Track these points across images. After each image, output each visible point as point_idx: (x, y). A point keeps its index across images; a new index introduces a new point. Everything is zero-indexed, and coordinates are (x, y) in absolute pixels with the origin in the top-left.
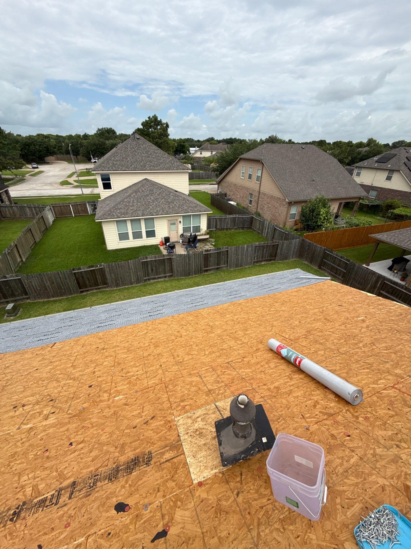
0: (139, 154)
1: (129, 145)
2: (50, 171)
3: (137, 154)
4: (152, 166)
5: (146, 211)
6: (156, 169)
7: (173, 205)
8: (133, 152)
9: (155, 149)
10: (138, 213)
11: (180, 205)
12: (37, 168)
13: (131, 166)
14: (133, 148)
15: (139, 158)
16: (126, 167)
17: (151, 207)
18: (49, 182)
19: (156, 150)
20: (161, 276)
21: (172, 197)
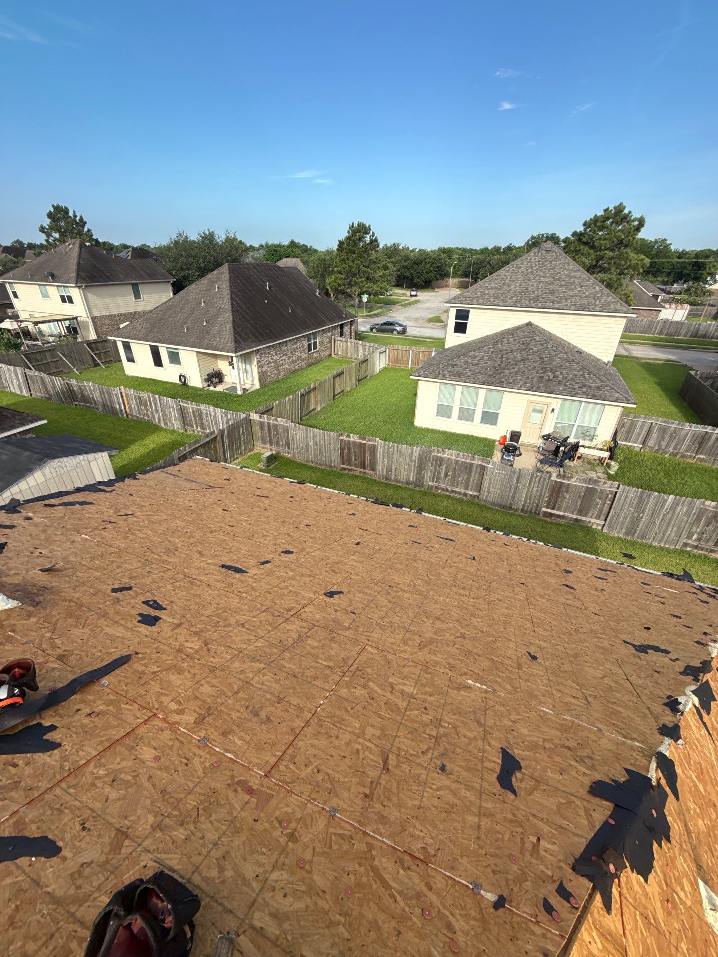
0: (536, 278)
1: (525, 263)
2: (428, 301)
3: (532, 277)
4: (550, 300)
5: (494, 377)
6: (556, 306)
7: (552, 377)
8: (526, 275)
9: (572, 270)
10: (478, 379)
11: (566, 378)
12: (416, 295)
13: (511, 298)
14: (531, 267)
15: (532, 285)
16: (502, 300)
17: (507, 372)
18: (416, 316)
19: (575, 271)
20: (458, 490)
21: (559, 361)
